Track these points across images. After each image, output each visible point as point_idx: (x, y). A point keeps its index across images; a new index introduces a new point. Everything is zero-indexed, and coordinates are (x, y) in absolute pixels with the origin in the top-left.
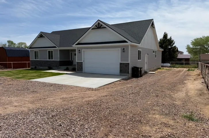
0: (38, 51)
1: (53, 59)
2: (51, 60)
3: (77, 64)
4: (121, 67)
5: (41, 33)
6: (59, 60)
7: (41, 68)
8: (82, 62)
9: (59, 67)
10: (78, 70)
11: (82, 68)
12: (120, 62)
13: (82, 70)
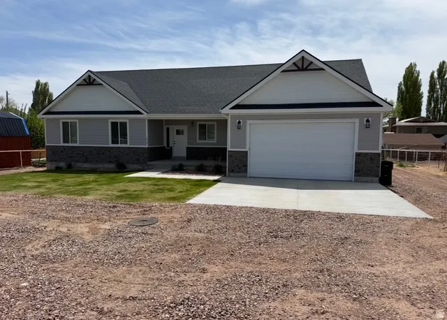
0: (77, 121)
1: (126, 143)
2: (119, 145)
3: (230, 156)
4: (357, 163)
5: (89, 73)
6: (147, 146)
7: (86, 165)
8: (247, 152)
9: (148, 163)
10: (233, 171)
11: (246, 166)
12: (356, 150)
13: (246, 171)
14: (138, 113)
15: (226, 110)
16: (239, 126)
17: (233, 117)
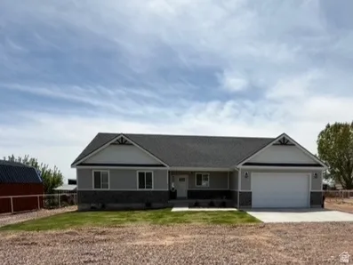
0: (108, 171)
1: (151, 188)
4: (311, 197)
6: (167, 190)
8: (251, 192)
11: (251, 201)
12: (310, 190)
13: (251, 204)
14: (162, 166)
15: (240, 166)
16: (247, 176)
17: (243, 170)
